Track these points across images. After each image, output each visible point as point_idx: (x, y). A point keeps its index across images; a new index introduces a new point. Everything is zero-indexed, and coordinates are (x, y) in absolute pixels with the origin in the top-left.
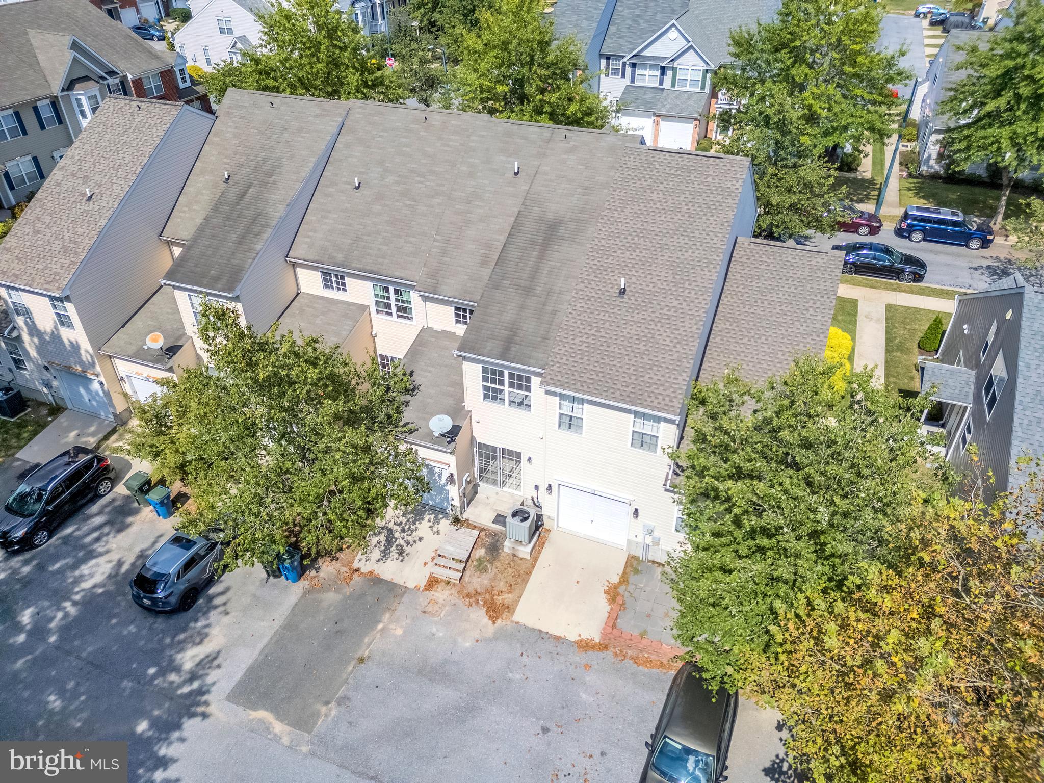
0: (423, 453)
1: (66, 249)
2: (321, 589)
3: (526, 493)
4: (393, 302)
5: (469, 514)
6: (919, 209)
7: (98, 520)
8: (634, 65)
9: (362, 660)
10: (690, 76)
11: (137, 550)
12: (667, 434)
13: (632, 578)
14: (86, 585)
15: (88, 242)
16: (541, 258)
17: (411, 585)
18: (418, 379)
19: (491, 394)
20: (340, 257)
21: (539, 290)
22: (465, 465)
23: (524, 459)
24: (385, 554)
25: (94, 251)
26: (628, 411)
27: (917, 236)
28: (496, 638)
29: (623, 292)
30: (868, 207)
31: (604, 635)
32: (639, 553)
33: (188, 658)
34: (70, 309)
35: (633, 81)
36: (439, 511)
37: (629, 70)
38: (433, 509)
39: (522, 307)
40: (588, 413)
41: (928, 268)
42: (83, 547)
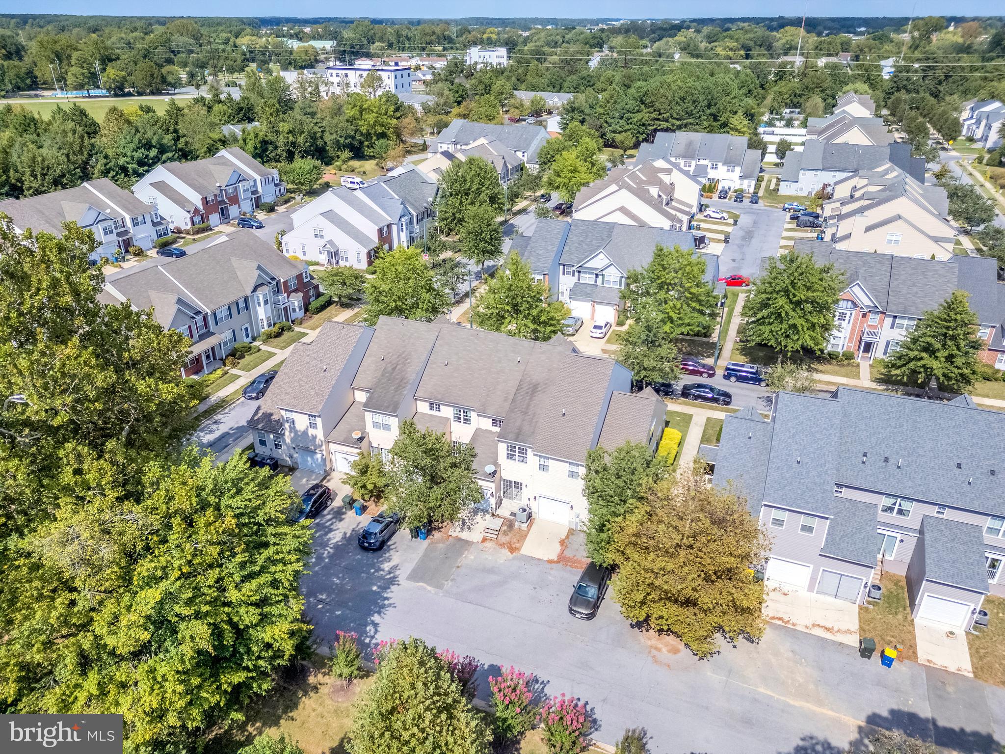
0: (480, 483)
1: (317, 394)
2: (436, 543)
3: (524, 503)
4: (462, 417)
5: (498, 512)
6: (733, 364)
7: (329, 517)
8: (579, 272)
9: (458, 567)
10: (612, 279)
11: (351, 528)
12: (582, 471)
13: (571, 537)
14: (334, 541)
15: (327, 391)
16: (531, 400)
17: (475, 541)
18: (476, 451)
19: (510, 457)
20: (439, 397)
21: (530, 413)
22: (498, 489)
23: (524, 486)
24: (462, 529)
25: (330, 395)
26: (566, 462)
27: (733, 379)
28: (514, 559)
29: (564, 414)
30: (709, 361)
31: (559, 556)
32: (574, 527)
33: (386, 566)
34: (319, 421)
35: (579, 280)
36: (485, 511)
37: (576, 274)
38: (482, 510)
39: (523, 420)
40: (551, 463)
41: (733, 397)
42: (326, 527)
